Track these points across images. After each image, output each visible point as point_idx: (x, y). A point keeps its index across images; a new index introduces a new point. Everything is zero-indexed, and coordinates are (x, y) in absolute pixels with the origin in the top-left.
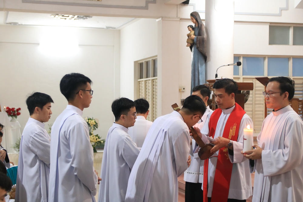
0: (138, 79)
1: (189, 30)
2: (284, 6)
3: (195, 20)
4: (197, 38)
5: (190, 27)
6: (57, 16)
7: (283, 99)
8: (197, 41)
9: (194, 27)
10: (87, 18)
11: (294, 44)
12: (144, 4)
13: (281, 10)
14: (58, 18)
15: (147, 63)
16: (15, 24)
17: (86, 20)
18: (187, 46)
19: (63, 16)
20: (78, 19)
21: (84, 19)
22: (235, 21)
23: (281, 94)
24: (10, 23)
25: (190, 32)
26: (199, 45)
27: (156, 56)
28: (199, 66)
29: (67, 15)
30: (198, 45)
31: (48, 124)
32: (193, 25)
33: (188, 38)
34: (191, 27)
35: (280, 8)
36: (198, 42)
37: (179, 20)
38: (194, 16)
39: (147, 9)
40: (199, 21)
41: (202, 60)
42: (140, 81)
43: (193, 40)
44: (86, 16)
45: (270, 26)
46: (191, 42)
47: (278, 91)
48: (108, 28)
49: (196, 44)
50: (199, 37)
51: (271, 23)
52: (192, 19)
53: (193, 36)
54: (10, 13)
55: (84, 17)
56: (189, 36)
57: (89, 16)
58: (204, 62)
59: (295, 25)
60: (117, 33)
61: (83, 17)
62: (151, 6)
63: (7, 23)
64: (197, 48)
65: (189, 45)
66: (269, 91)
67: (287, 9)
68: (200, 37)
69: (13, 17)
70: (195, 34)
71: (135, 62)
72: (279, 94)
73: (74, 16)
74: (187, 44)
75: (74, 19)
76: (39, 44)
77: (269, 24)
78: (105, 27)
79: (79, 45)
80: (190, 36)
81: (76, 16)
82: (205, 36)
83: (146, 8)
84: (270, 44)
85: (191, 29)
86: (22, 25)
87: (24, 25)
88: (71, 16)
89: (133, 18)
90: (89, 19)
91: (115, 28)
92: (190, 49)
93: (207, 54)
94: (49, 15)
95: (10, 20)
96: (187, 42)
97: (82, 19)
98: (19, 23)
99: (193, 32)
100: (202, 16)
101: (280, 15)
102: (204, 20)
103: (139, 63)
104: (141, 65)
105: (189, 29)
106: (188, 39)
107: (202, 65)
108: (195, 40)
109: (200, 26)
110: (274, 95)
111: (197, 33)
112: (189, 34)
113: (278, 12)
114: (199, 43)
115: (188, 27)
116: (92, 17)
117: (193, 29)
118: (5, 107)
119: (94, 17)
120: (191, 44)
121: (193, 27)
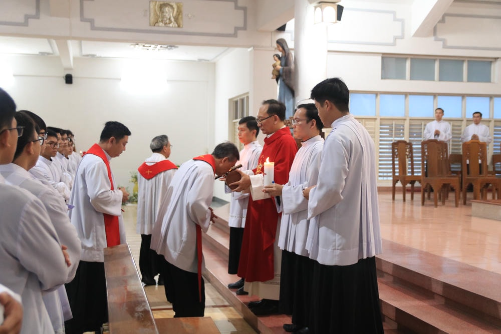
0: (233, 119)
1: (275, 60)
2: (399, 34)
3: (281, 49)
4: (283, 69)
5: (275, 56)
6: (137, 46)
7: (311, 127)
8: (283, 72)
9: (281, 56)
10: (173, 48)
11: (412, 78)
12: (232, 31)
13: (396, 39)
14: (139, 48)
15: (242, 100)
16: (93, 56)
17: (171, 50)
18: (272, 78)
19: (144, 46)
20: (163, 49)
21: (169, 49)
22: (329, 51)
23: (308, 122)
24: (87, 56)
25: (275, 62)
26: (286, 77)
27: (248, 93)
28: (286, 101)
29: (149, 45)
30: (284, 77)
31: (130, 172)
32: (280, 54)
33: (273, 69)
34: (277, 56)
35: (394, 37)
36: (284, 74)
37: (274, 49)
38: (281, 43)
39: (236, 37)
40: (286, 48)
41: (289, 94)
42: (235, 123)
43: (278, 71)
44: (171, 46)
45: (383, 58)
46: (277, 74)
47: (305, 118)
48: (200, 60)
49: (282, 76)
50: (285, 68)
51: (383, 54)
52: (278, 47)
53: (279, 67)
54: (83, 42)
55: (169, 47)
56: (274, 66)
57: (174, 46)
58: (291, 96)
59: (412, 57)
60: (211, 66)
61: (167, 47)
62: (240, 33)
63: (84, 56)
64: (283, 80)
65: (275, 77)
66: (296, 119)
67: (402, 37)
68: (287, 67)
69: (89, 48)
70: (281, 65)
71: (230, 100)
72: (305, 122)
73: (156, 46)
74: (272, 76)
75: (157, 49)
76: (120, 79)
77: (381, 55)
78: (196, 59)
79: (168, 81)
80: (276, 66)
81: (159, 46)
82: (292, 66)
83: (235, 35)
84: (382, 78)
85: (276, 58)
86: (100, 57)
87: (104, 57)
88: (153, 46)
89: (226, 48)
90: (174, 50)
91: (208, 61)
92: (276, 82)
93: (294, 88)
94: (128, 45)
95: (85, 52)
96: (273, 74)
97: (167, 50)
98: (98, 55)
99: (279, 62)
100: (290, 45)
101: (394, 44)
102: (292, 49)
103: (233, 101)
104: (236, 102)
105: (274, 58)
106: (273, 71)
107: (288, 100)
108: (281, 72)
109: (287, 54)
110: (300, 123)
111: (283, 63)
112: (275, 64)
113: (391, 41)
114: (286, 75)
115: (274, 56)
116: (177, 47)
117: (280, 58)
118: (81, 152)
119: (181, 47)
120: (277, 76)
121: (279, 56)
